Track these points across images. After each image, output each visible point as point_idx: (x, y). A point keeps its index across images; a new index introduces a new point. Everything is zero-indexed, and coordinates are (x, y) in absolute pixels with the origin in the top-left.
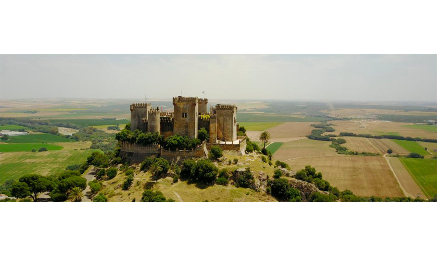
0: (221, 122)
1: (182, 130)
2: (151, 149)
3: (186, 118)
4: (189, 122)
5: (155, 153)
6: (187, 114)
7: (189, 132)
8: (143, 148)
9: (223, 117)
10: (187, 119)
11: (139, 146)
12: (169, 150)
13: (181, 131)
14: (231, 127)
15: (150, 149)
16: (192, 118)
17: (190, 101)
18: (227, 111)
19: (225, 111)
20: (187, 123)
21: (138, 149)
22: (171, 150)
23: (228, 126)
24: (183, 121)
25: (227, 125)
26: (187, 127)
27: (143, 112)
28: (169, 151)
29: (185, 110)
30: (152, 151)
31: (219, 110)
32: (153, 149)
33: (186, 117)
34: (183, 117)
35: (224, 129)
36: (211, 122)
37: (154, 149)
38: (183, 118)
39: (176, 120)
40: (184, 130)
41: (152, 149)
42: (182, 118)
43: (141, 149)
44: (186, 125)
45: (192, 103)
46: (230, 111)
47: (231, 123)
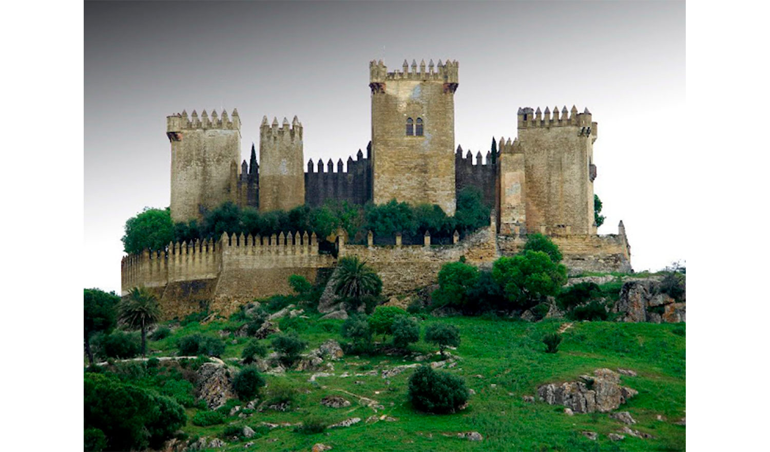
0: (540, 172)
1: (406, 181)
2: (289, 252)
3: (420, 138)
4: (431, 153)
5: (306, 266)
6: (425, 122)
7: (433, 189)
8: (258, 248)
9: (545, 155)
10: (423, 141)
11: (242, 242)
12: (370, 242)
13: (402, 186)
14: (578, 192)
15: (286, 253)
16: (443, 138)
17: (435, 75)
18: (559, 130)
19: (555, 130)
20: (424, 157)
21: (238, 254)
22: (374, 243)
23: (567, 185)
24: (412, 147)
25: (563, 182)
26: (426, 172)
27: (224, 144)
28: (370, 248)
29: (418, 108)
30: (294, 259)
31: (528, 128)
32: (298, 253)
33: (420, 132)
34: (409, 133)
35: (549, 200)
36: (506, 163)
37: (302, 252)
38: (409, 138)
39: (386, 144)
40: (414, 183)
41: (294, 251)
42: (407, 139)
43: (250, 252)
44: (420, 161)
45: (442, 83)
46: (573, 129)
47: (578, 176)
